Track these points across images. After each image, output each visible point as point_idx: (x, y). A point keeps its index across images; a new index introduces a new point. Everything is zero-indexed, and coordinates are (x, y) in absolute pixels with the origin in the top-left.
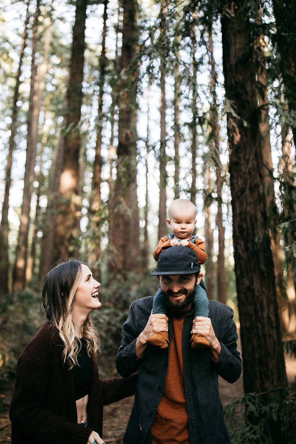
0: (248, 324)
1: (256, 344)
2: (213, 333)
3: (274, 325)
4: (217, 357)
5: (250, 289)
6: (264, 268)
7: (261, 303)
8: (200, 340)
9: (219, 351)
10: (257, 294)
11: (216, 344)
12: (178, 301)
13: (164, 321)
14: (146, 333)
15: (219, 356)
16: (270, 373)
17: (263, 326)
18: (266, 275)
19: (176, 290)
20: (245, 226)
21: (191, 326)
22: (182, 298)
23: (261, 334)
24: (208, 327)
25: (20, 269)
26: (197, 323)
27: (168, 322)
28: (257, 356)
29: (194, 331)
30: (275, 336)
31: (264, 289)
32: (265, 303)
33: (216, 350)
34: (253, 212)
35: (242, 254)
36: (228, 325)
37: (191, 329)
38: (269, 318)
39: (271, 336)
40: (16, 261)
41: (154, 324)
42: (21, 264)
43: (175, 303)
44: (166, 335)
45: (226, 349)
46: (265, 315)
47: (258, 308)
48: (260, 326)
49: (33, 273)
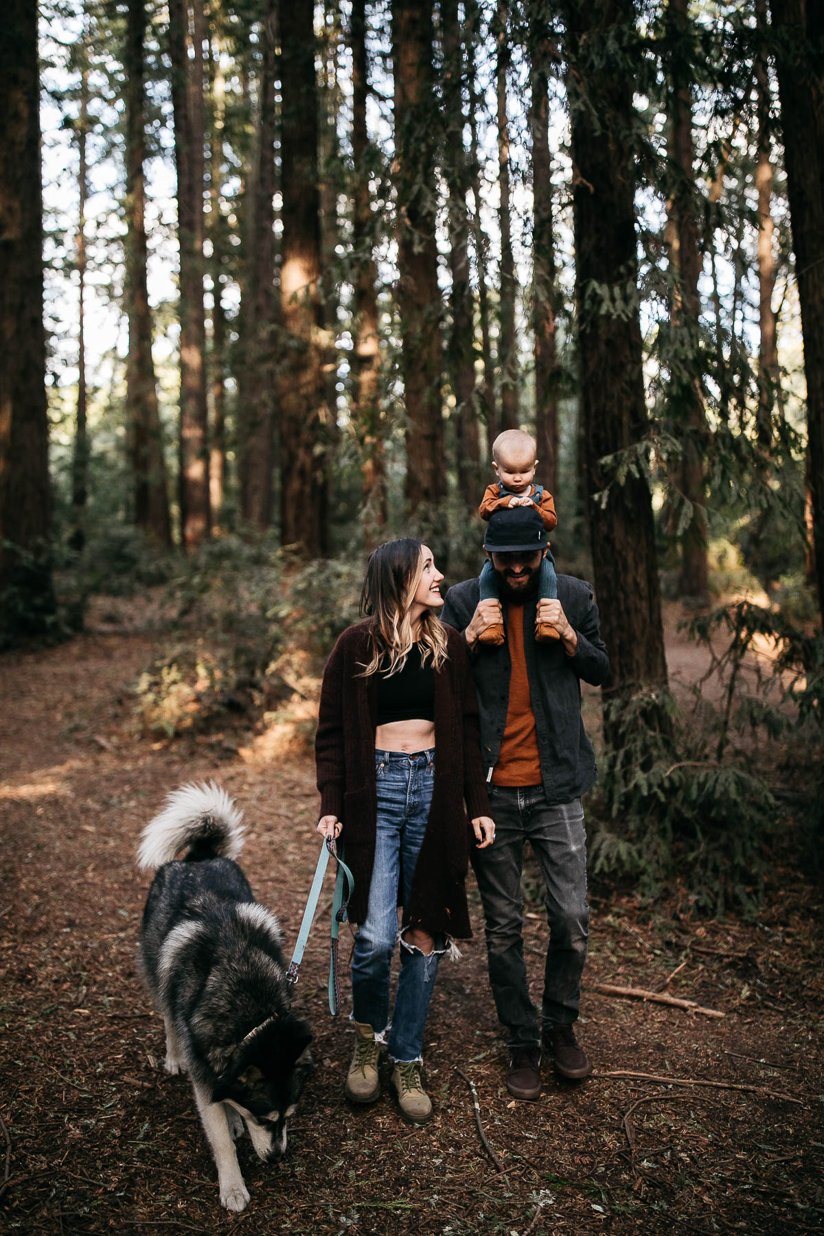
0: (605, 595)
1: (615, 623)
2: (564, 619)
3: (645, 593)
4: (572, 650)
5: (608, 540)
6: (629, 505)
7: (625, 560)
8: (547, 632)
9: (575, 642)
10: (618, 546)
11: (570, 634)
12: (519, 583)
13: (497, 609)
14: (473, 628)
15: (575, 648)
16: (634, 666)
17: (627, 597)
18: (633, 516)
19: (518, 570)
20: (602, 435)
21: (535, 612)
22: (524, 579)
23: (622, 607)
24: (557, 612)
25: (195, 483)
26: (542, 609)
27: (502, 610)
28: (617, 641)
29: (538, 620)
30: (645, 612)
31: (630, 540)
32: (630, 561)
33: (569, 642)
34: (616, 411)
35: (597, 482)
36: (586, 608)
37: (535, 617)
38: (637, 584)
39: (637, 610)
40: (183, 466)
41: (484, 614)
42: (195, 470)
43: (515, 586)
44: (501, 628)
45: (584, 639)
46: (630, 579)
47: (620, 568)
48: (621, 596)
49: (225, 489)
